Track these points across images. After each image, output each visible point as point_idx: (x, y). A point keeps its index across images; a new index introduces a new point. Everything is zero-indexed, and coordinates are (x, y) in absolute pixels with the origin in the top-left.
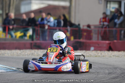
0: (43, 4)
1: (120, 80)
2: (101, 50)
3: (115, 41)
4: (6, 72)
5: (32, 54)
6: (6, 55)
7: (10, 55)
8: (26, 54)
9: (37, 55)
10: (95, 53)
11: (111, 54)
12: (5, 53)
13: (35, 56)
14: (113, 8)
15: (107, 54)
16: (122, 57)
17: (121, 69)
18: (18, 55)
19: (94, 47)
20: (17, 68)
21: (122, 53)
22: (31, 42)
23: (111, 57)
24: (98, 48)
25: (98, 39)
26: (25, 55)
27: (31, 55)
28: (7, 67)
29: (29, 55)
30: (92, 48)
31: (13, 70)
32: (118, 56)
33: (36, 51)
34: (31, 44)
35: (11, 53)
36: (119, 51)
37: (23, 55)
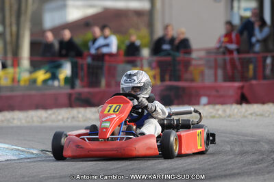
0: (91, 6)
1: (267, 167)
2: (222, 104)
3: (254, 82)
4: (18, 159)
5: (73, 118)
6: (16, 123)
7: (23, 121)
8: (60, 117)
9: (85, 121)
10: (211, 110)
11: (247, 111)
12: (14, 119)
13: (79, 121)
14: (246, 10)
15: (236, 110)
16: (271, 116)
17: (269, 142)
18: (42, 122)
19: (208, 96)
20: (42, 151)
21: (269, 108)
22: (68, 90)
23: (245, 117)
24: (218, 98)
25: (216, 79)
26: (59, 121)
27: (69, 121)
28: (20, 148)
29: (65, 120)
30: (204, 100)
31: (33, 154)
32: (261, 115)
33: (82, 110)
34: (70, 95)
35: (27, 117)
36: (263, 103)
37: (53, 121)
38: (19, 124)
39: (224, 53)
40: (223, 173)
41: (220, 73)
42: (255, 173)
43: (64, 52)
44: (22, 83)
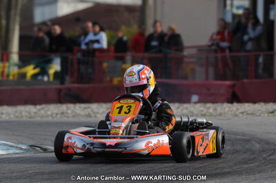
1: (258, 166)
2: (213, 102)
3: (246, 81)
4: (7, 154)
5: (62, 113)
6: (5, 117)
7: (12, 116)
8: (49, 113)
9: (74, 116)
10: (202, 108)
11: (238, 110)
12: (2, 114)
13: (68, 117)
14: (238, 8)
15: (227, 109)
16: (262, 115)
17: (260, 141)
18: (31, 117)
19: (199, 94)
20: (31, 146)
22: (58, 86)
23: (236, 116)
24: (209, 97)
25: (207, 79)
26: (47, 116)
27: (59, 116)
28: (9, 143)
29: (54, 115)
30: (195, 98)
31: (21, 149)
32: (252, 114)
33: (71, 106)
34: (60, 91)
35: (16, 112)
36: (254, 102)
37: (42, 117)
38: (7, 118)
39: (216, 51)
40: (214, 172)
41: (211, 71)
42: (246, 172)
43: (54, 47)
44: (11, 78)
